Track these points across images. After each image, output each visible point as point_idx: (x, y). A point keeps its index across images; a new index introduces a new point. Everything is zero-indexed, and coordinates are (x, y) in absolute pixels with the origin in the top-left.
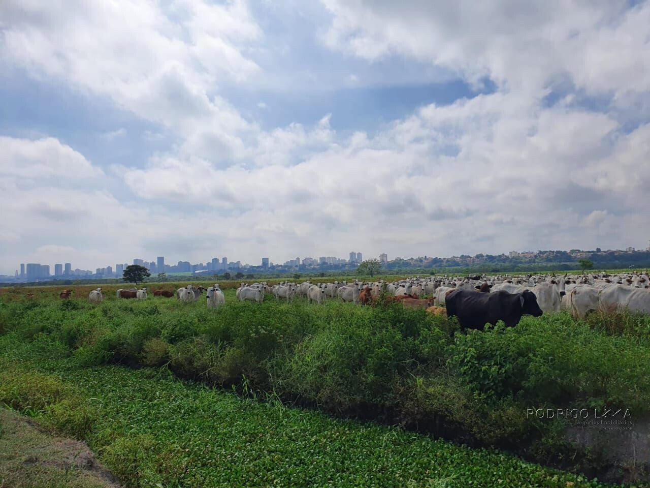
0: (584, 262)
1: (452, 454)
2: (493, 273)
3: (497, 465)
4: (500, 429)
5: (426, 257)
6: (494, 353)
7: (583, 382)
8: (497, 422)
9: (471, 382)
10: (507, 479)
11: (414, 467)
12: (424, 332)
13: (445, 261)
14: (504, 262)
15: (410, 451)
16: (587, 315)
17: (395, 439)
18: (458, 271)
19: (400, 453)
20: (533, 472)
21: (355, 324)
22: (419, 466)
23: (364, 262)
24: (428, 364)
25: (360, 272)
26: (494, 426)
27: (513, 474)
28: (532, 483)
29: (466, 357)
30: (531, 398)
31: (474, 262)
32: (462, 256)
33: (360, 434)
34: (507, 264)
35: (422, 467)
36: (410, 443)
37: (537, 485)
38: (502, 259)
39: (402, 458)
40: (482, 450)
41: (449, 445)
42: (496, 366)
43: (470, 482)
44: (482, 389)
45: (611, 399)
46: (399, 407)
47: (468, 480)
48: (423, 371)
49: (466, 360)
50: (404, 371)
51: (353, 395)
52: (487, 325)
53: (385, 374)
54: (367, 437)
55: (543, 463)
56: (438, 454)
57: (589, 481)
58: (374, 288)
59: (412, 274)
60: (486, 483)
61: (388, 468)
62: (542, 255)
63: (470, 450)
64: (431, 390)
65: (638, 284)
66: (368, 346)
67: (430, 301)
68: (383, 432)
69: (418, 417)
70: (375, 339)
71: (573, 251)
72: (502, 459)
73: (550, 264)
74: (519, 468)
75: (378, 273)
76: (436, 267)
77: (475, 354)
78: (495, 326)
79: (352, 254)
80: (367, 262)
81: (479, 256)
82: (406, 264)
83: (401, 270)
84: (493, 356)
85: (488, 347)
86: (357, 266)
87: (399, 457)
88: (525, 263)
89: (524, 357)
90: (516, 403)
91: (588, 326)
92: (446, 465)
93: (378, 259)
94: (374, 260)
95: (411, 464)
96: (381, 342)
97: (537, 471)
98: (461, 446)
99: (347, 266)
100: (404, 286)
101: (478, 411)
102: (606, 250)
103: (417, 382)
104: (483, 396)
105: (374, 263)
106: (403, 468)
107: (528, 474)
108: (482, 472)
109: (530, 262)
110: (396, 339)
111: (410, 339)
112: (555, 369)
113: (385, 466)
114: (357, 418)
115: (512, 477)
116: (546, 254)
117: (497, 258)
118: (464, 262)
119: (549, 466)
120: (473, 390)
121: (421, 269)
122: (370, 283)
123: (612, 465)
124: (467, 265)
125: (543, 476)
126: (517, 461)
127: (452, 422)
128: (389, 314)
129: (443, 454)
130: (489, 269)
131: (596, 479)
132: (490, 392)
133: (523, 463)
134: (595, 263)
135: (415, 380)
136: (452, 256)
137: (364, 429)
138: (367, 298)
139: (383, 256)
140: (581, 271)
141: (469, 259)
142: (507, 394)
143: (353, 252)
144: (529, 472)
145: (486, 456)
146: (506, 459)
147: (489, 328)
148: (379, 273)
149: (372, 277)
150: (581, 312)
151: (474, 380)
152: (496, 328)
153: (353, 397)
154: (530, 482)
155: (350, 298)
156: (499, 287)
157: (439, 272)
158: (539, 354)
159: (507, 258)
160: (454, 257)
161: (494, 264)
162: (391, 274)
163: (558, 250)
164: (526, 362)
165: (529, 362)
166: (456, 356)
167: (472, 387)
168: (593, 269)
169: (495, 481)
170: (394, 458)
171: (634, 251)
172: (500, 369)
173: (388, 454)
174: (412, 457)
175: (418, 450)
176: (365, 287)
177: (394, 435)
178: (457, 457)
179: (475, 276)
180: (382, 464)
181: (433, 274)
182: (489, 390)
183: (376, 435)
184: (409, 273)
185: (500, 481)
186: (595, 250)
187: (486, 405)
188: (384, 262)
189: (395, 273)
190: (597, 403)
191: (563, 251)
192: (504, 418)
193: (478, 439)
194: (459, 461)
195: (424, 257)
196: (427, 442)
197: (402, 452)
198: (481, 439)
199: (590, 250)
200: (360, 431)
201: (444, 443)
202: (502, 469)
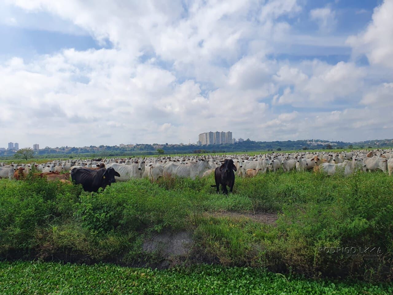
0: (159, 150)
1: (75, 272)
2: (110, 157)
3: (103, 272)
4: (106, 251)
5: (67, 146)
6: (103, 206)
7: (152, 217)
8: (104, 247)
9: (89, 224)
10: (109, 280)
11: (48, 285)
12: (59, 196)
13: (80, 149)
14: (116, 150)
15: (46, 276)
16: (158, 179)
17: (35, 270)
18: (87, 156)
19: (39, 278)
20: (124, 272)
21: (7, 194)
22: (52, 284)
23: (20, 150)
24: (62, 217)
25: (17, 157)
26: (103, 249)
27: (112, 276)
28: (123, 278)
29: (86, 210)
30: (124, 229)
31: (98, 150)
32: (91, 146)
33: (8, 270)
34: (118, 152)
35: (54, 284)
36: (46, 270)
37: (125, 279)
38: (115, 148)
39: (40, 282)
40: (95, 265)
41: (74, 266)
42: (104, 213)
43: (86, 287)
44: (96, 228)
45: (165, 224)
46: (40, 247)
47: (85, 285)
48: (58, 221)
49: (86, 211)
50: (44, 223)
51: (3, 244)
52: (100, 189)
53: (29, 226)
54: (13, 272)
55: (130, 266)
56: (66, 273)
57: (153, 270)
58: (27, 168)
59: (57, 158)
60: (96, 285)
61: (28, 290)
62: (138, 147)
63: (87, 266)
64: (62, 233)
65: (182, 162)
66: (17, 209)
67: (66, 176)
68: (26, 266)
69: (53, 251)
70: (22, 204)
71: (154, 145)
72: (106, 268)
73: (142, 152)
74: (116, 272)
75: (31, 158)
76: (74, 153)
77: (92, 207)
78: (105, 189)
79: (10, 144)
80: (22, 150)
81: (101, 147)
82: (53, 151)
83: (49, 156)
84: (102, 207)
85: (100, 202)
86: (14, 152)
87: (37, 281)
88: (129, 151)
89: (121, 206)
90: (116, 234)
91: (157, 185)
92: (71, 280)
93: (32, 147)
94: (28, 148)
95: (46, 284)
96: (27, 206)
97: (126, 271)
98: (81, 265)
99: (5, 152)
100: (49, 166)
101: (93, 242)
102: (170, 144)
103: (53, 229)
104: (96, 232)
105: (28, 151)
106: (40, 288)
107: (121, 274)
108: (94, 278)
109: (131, 150)
110: (38, 202)
111: (49, 201)
112: (138, 211)
113: (26, 289)
114: (6, 260)
115: (112, 277)
116: (140, 146)
117: (113, 148)
118: (92, 150)
119: (133, 267)
120: (90, 229)
121: (63, 155)
122: (23, 165)
123: (165, 259)
124: (94, 152)
125: (129, 273)
126: (115, 268)
127: (76, 251)
128: (34, 186)
129: (69, 273)
130: (107, 154)
131: (156, 269)
132: (100, 230)
133: (118, 268)
134: (165, 151)
135: (52, 228)
136: (85, 146)
137: (12, 267)
138: (20, 175)
139: (36, 146)
140: (158, 155)
141: (95, 148)
142: (111, 229)
143: (11, 143)
144: (121, 273)
145: (97, 269)
146: (109, 268)
147: (101, 190)
148: (33, 157)
149: (27, 160)
150: (155, 178)
151: (91, 223)
152: (105, 190)
153: (3, 246)
154: (122, 278)
155: (6, 176)
156: (110, 165)
157: (76, 156)
158: (129, 204)
159: (118, 147)
160: (86, 147)
161: (110, 151)
162: (41, 158)
163: (147, 144)
164: (121, 209)
165: (124, 209)
166: (79, 210)
167: (89, 227)
168: (164, 154)
169: (101, 282)
170: (33, 283)
171: (183, 145)
172: (106, 215)
173: (29, 280)
174: (47, 279)
175: (52, 273)
176: (19, 167)
177: (34, 267)
178: (78, 273)
179: (98, 159)
180: (24, 288)
181: (71, 157)
182: (100, 228)
183: (21, 269)
184: (55, 157)
185: (105, 281)
186: (165, 144)
187: (98, 238)
188: (37, 150)
189: (45, 157)
190: (158, 228)
191: (149, 144)
192: (108, 244)
193: (92, 258)
194: (79, 275)
195: (66, 147)
196: (59, 267)
197: (40, 277)
198: (95, 258)
199: (163, 144)
200: (8, 269)
201: (71, 265)
202: (106, 275)
